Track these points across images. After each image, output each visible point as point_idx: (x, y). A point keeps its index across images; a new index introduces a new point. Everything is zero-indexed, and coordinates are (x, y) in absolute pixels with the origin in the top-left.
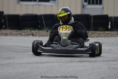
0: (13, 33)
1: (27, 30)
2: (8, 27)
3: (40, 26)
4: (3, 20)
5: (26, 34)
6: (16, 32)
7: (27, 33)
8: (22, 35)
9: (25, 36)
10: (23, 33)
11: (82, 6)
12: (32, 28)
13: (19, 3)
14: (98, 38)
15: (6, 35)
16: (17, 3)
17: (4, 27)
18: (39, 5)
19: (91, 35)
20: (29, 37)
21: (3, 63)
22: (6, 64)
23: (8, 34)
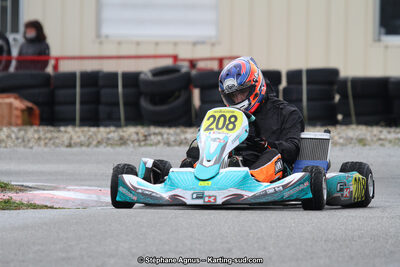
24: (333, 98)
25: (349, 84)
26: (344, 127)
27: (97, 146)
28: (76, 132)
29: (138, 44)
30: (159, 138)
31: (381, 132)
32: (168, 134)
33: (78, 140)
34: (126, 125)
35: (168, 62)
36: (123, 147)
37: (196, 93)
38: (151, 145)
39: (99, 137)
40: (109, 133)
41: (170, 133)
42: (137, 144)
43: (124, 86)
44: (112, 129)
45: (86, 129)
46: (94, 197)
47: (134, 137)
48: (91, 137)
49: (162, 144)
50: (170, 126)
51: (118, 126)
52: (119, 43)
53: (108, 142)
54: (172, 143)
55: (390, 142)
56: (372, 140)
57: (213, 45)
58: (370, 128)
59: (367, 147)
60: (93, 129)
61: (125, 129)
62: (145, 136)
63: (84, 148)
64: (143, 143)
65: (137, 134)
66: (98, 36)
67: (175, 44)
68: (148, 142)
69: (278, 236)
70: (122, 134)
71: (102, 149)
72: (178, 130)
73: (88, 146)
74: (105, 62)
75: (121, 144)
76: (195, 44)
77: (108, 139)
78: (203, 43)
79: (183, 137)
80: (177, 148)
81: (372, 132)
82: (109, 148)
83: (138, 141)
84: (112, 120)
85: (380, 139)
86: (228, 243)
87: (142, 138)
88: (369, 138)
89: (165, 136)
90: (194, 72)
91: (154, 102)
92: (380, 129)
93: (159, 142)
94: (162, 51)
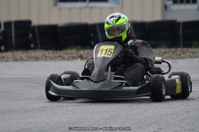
0: (48, 56)
1: (71, 49)
2: (39, 46)
3: (92, 43)
4: (31, 35)
5: (69, 57)
6: (53, 53)
7: (71, 55)
8: (63, 58)
9: (68, 60)
10: (65, 56)
11: (163, 8)
12: (79, 47)
14: (192, 59)
15: (37, 59)
17: (32, 46)
18: (91, 8)
19: (180, 55)
20: (74, 61)
21: (34, 107)
22: (40, 108)
23: (39, 58)
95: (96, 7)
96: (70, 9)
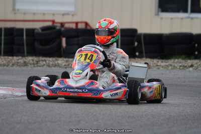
1: (178, 59)
2: (144, 54)
3: (196, 53)
4: (136, 44)
5: (180, 66)
6: (162, 62)
8: (174, 67)
12: (184, 56)
13: (158, 15)
16: (156, 15)
17: (137, 54)
18: (192, 18)
24: (134, 44)
25: (142, 37)
26: (139, 59)
27: (12, 66)
28: (2, 59)
29: (34, 14)
30: (44, 63)
31: (158, 62)
32: (49, 61)
33: (3, 63)
34: (27, 56)
35: (50, 24)
36: (26, 67)
37: (64, 40)
38: (40, 66)
39: (13, 61)
40: (18, 60)
41: (50, 60)
42: (32, 65)
43: (26, 36)
44: (20, 57)
45: (6, 57)
46: (10, 93)
47: (31, 62)
48: (9, 61)
49: (45, 66)
50: (50, 57)
51: (23, 56)
52: (25, 14)
53: (18, 64)
54: (51, 65)
55: (162, 67)
56: (153, 66)
57: (73, 15)
58: (152, 60)
59: (151, 69)
60: (10, 58)
61: (27, 58)
62: (37, 62)
63: (5, 67)
64: (36, 65)
65: (33, 60)
66: (14, 9)
67: (54, 15)
68: (38, 65)
69: (104, 114)
70: (25, 60)
71: (14, 68)
72: (54, 59)
73: (7, 66)
74: (17, 23)
75: (25, 66)
76: (64, 15)
77: (18, 63)
78: (68, 14)
79: (56, 62)
80: (53, 68)
81: (153, 61)
82: (18, 67)
83: (34, 64)
84: (20, 53)
85: (157, 65)
86: (78, 117)
87: (35, 63)
88: (152, 65)
89: (47, 62)
90: (63, 29)
91: (42, 44)
92: (158, 60)
93: (44, 65)
94: (47, 18)
95: (197, 18)
96: (172, 19)
